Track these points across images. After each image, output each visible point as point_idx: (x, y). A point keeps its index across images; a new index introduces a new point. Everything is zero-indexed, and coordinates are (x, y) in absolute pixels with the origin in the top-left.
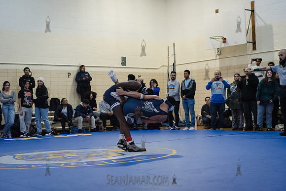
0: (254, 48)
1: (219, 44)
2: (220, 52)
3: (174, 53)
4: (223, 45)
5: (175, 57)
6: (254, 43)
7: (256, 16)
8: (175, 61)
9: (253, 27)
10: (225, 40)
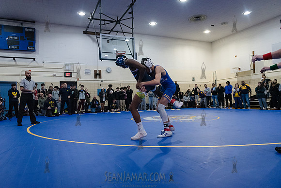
0: (254, 72)
1: (237, 71)
2: (237, 74)
3: (216, 75)
6: (254, 70)
8: (216, 79)
10: (240, 69)
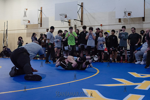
0: (41, 26)
1: (27, 23)
3: (7, 25)
4: (28, 24)
5: (7, 27)
6: (41, 24)
7: (42, 13)
8: (7, 29)
9: (41, 18)
